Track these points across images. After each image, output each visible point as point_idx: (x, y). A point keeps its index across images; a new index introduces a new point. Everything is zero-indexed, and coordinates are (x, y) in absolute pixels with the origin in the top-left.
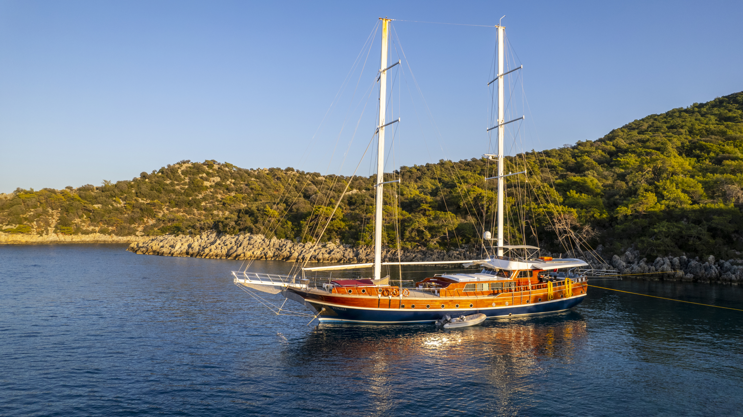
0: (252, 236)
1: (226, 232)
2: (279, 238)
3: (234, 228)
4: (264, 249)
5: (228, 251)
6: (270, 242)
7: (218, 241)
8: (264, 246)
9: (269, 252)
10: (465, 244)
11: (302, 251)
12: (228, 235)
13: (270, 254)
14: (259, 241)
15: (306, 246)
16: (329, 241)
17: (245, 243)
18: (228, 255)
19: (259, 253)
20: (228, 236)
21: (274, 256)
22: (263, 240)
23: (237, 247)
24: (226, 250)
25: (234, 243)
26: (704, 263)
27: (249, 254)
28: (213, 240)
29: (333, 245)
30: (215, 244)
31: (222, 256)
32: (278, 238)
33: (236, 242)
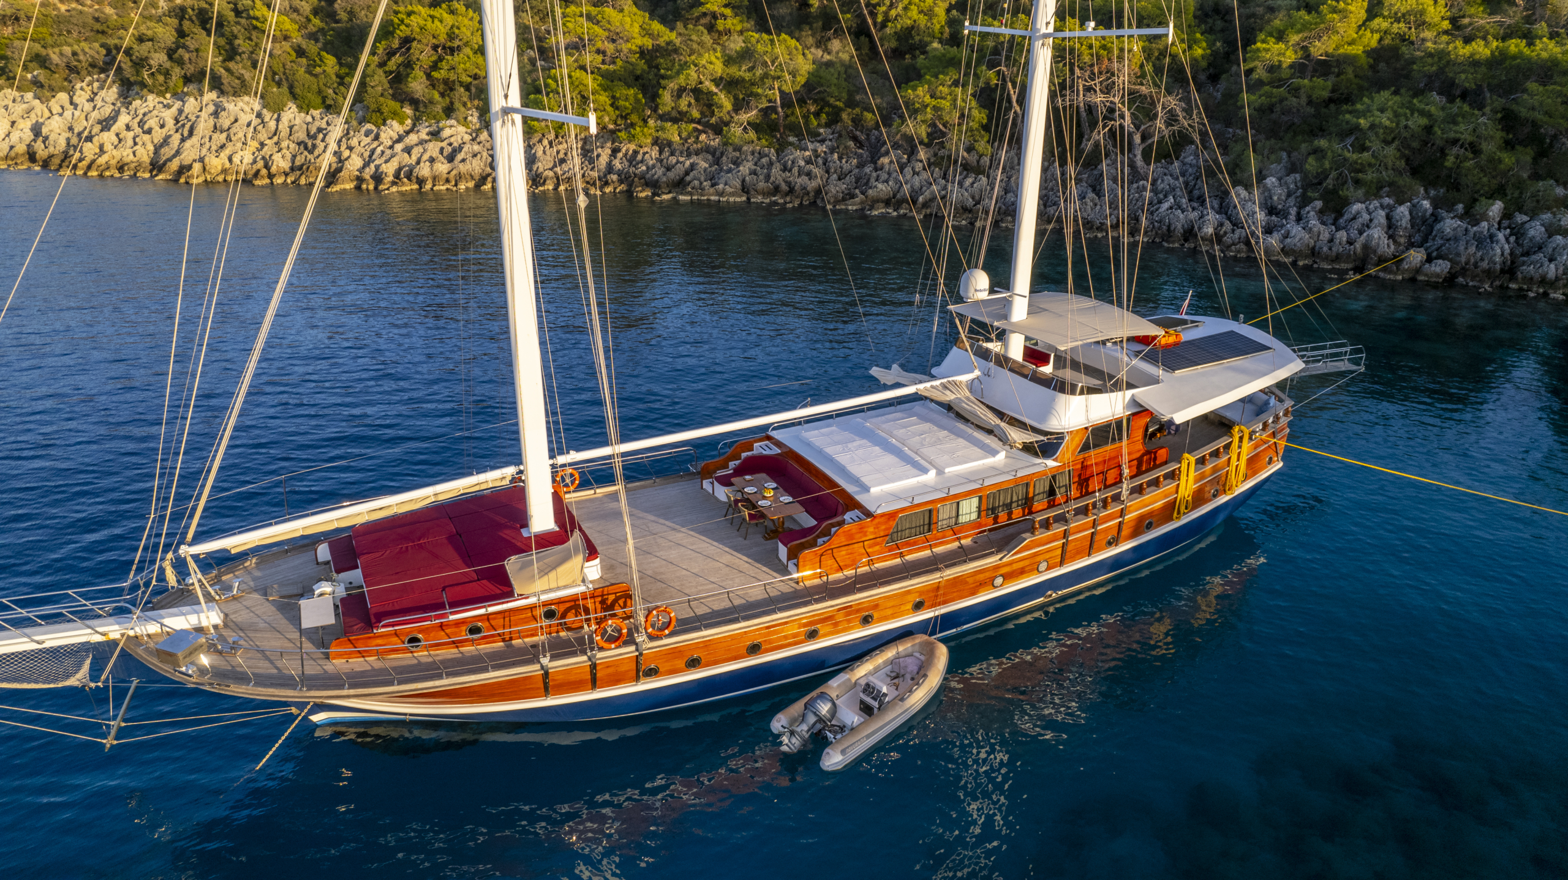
0: (223, 99)
1: (143, 85)
2: (304, 108)
3: (167, 74)
4: (262, 145)
5: (157, 149)
6: (278, 120)
7: (124, 119)
8: (263, 136)
9: (277, 157)
10: (828, 125)
11: (373, 152)
12: (151, 97)
13: (281, 163)
14: (244, 118)
15: (383, 135)
16: (448, 117)
17: (204, 125)
18: (156, 166)
19: (248, 158)
20: (152, 99)
21: (292, 169)
22: (259, 115)
23: (183, 140)
24: (151, 148)
25: (170, 123)
26: (1476, 223)
27: (216, 163)
28: (108, 110)
29: (462, 129)
30: (114, 128)
31: (136, 170)
32: (300, 108)
33: (177, 121)
